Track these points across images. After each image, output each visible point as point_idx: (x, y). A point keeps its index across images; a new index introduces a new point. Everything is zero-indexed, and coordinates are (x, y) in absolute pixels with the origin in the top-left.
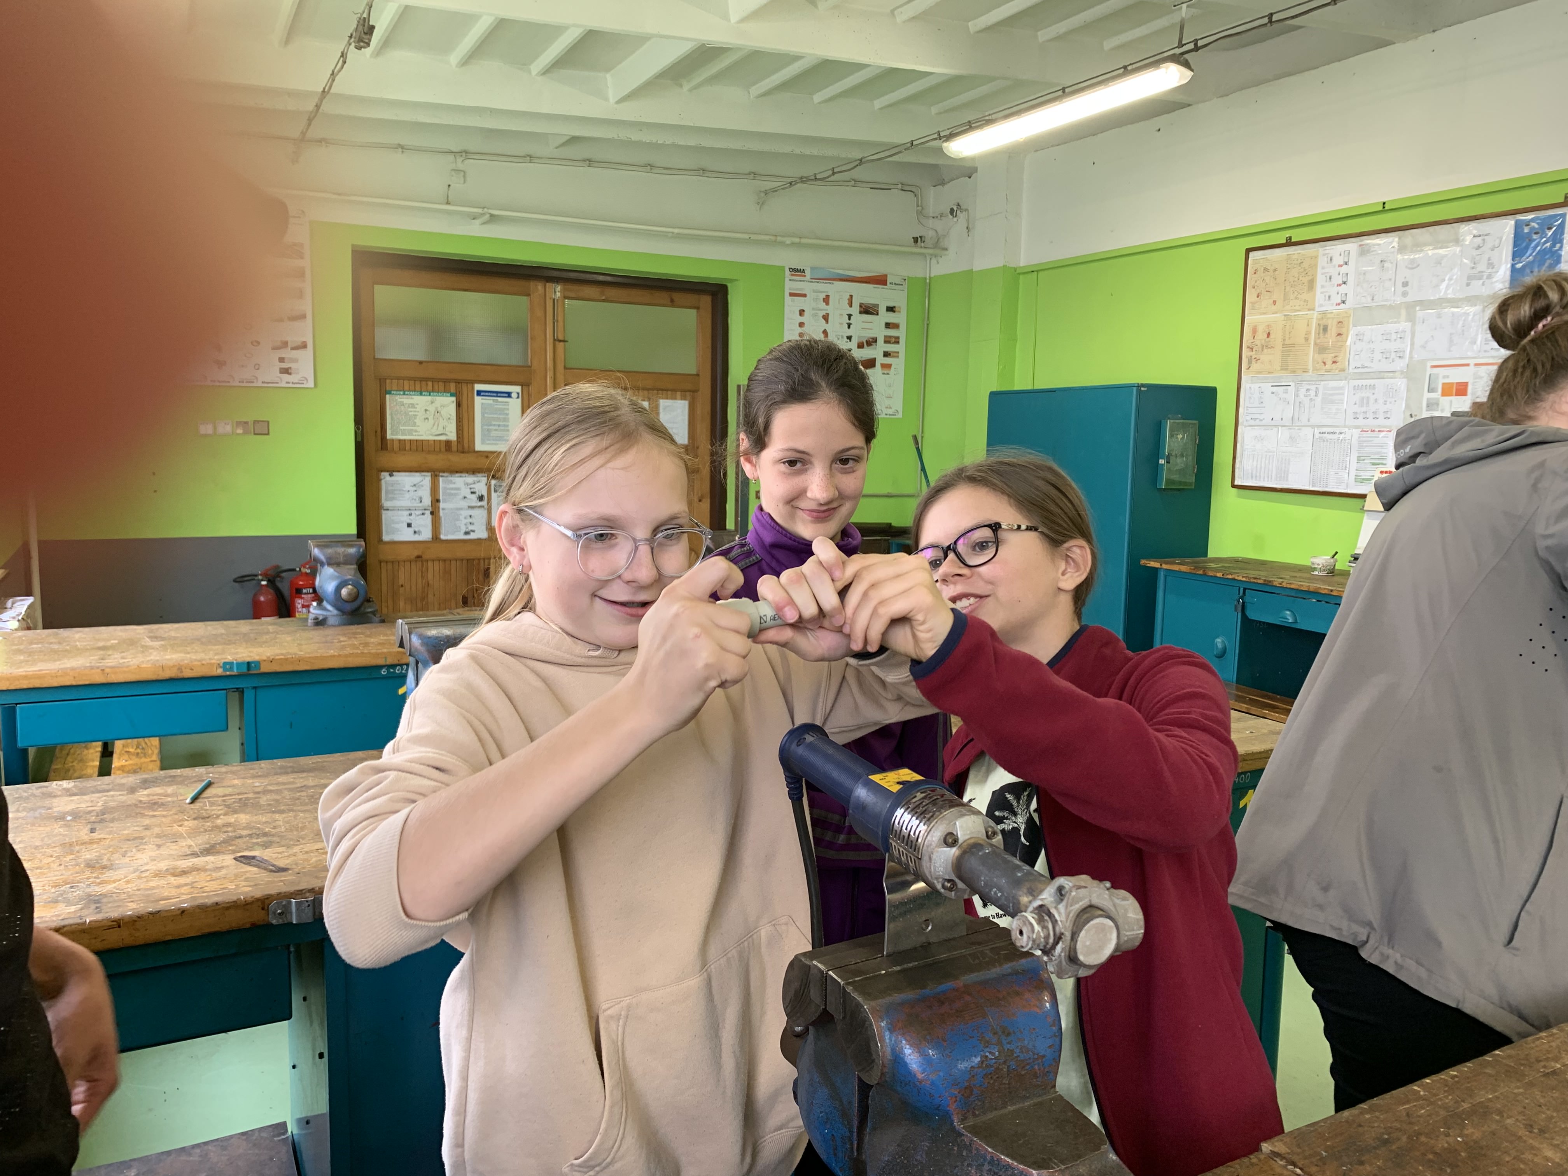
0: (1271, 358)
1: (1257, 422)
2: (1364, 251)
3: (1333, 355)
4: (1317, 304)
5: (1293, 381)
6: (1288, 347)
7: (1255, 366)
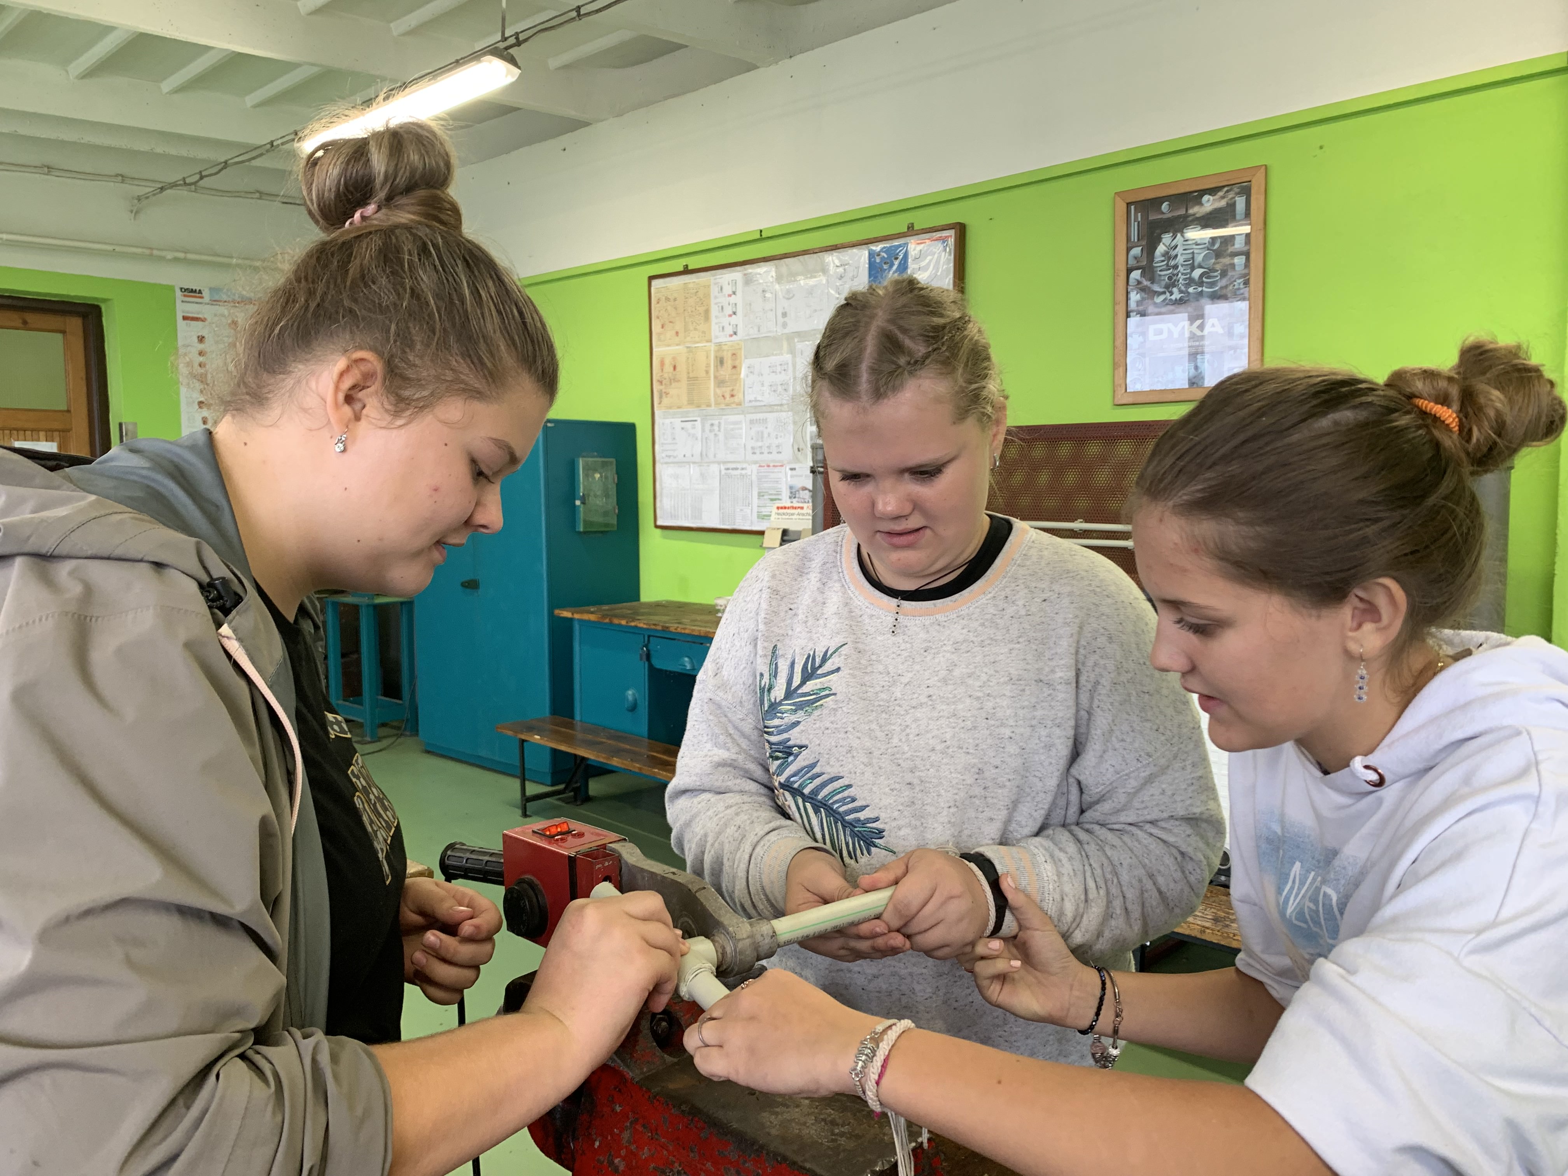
0: (678, 392)
1: (671, 460)
2: (748, 281)
3: (731, 388)
4: (713, 337)
5: (699, 416)
6: (693, 380)
7: (665, 401)
